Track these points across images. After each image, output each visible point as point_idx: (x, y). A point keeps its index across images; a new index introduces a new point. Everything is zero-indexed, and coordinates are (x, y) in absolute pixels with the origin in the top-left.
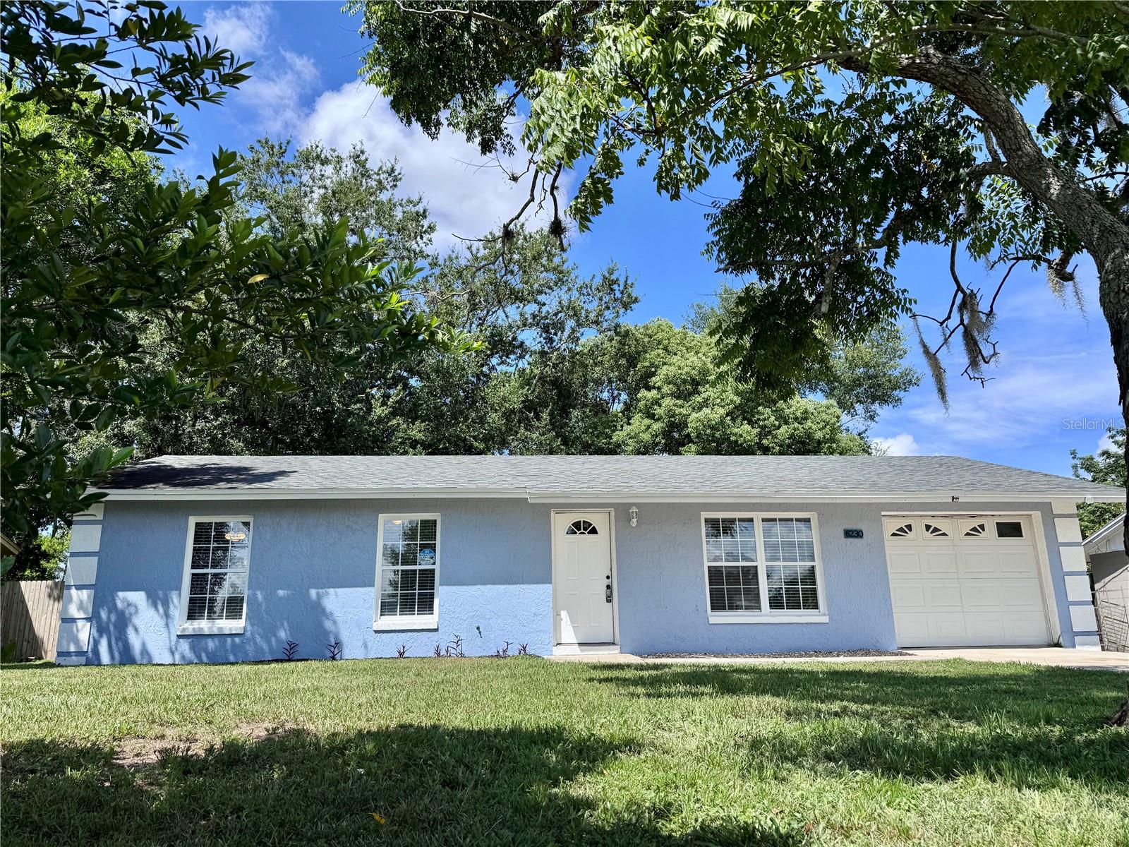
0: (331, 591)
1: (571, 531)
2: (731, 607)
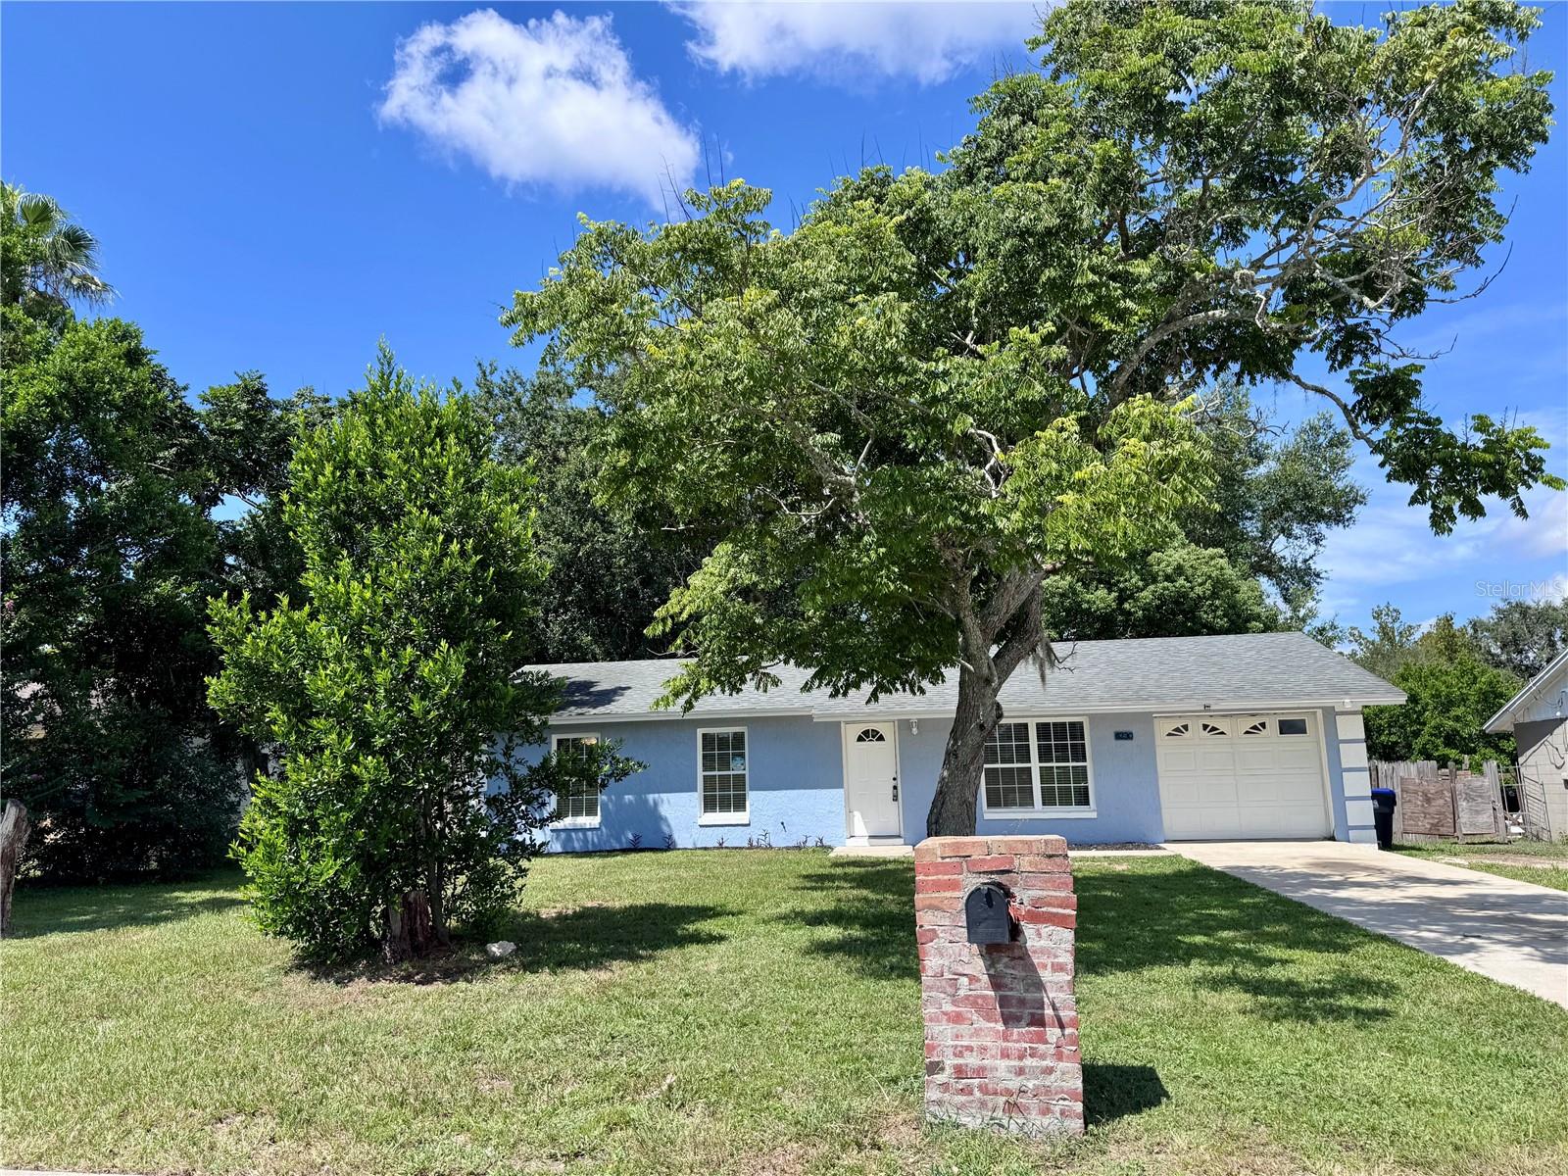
0: (664, 795)
1: (860, 739)
2: (1006, 805)
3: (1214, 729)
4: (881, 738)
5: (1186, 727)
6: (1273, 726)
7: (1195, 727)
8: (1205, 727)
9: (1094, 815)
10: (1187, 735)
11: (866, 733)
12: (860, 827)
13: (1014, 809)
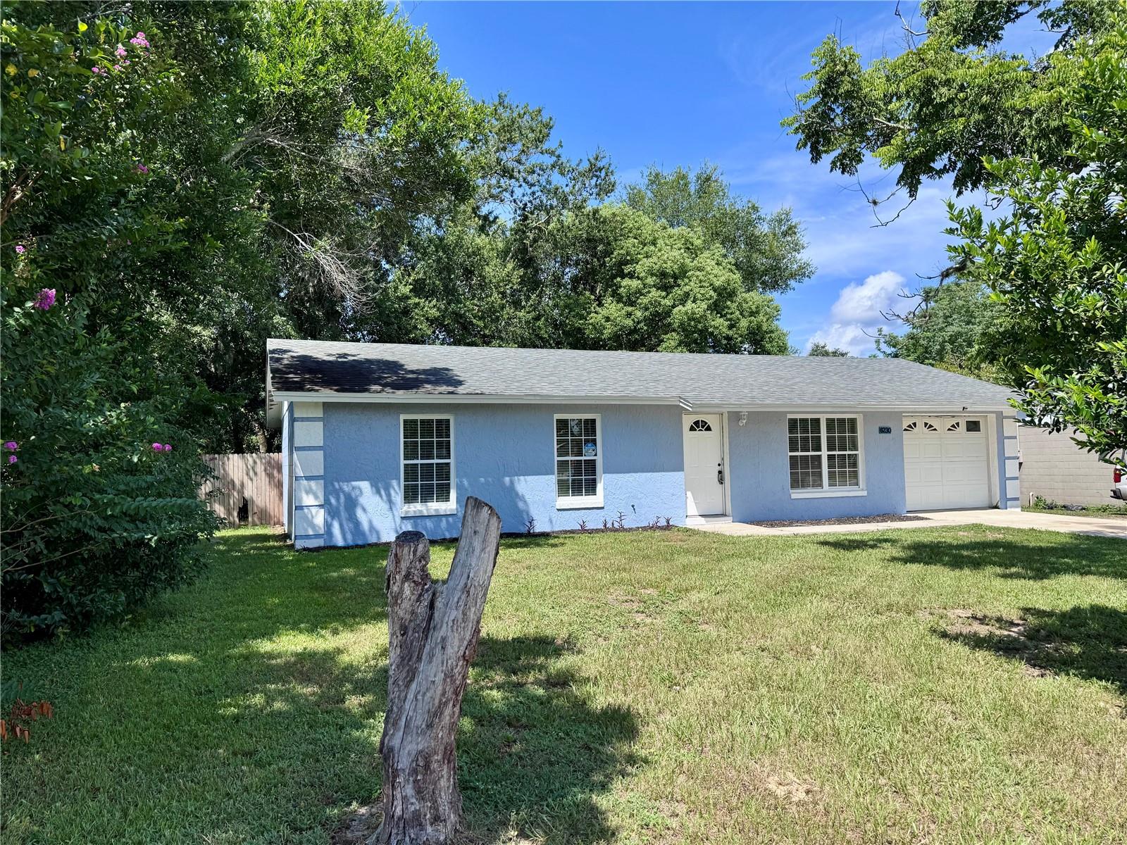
0: (522, 478)
1: (692, 429)
2: (803, 486)
3: (931, 426)
4: (709, 429)
5: (915, 424)
6: (963, 426)
7: (920, 425)
8: (926, 424)
9: (865, 493)
10: (916, 430)
11: (697, 423)
12: (692, 509)
13: (810, 489)
